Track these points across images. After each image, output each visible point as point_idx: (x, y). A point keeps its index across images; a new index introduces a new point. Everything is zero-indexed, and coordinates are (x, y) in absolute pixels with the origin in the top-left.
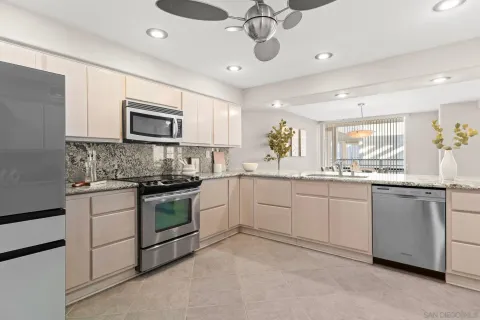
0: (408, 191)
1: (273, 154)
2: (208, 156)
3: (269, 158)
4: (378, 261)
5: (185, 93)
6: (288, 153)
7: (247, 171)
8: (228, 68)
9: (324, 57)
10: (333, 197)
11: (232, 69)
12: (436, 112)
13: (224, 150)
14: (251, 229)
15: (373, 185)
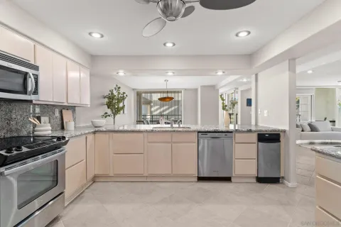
0: (217, 135)
1: (109, 111)
2: (57, 114)
3: (106, 115)
4: (201, 179)
5: (38, 47)
6: (122, 112)
7: (96, 127)
8: (90, 34)
9: (169, 45)
10: (175, 143)
11: (94, 35)
12: (196, 90)
13: (72, 108)
14: (107, 176)
15: (199, 132)
